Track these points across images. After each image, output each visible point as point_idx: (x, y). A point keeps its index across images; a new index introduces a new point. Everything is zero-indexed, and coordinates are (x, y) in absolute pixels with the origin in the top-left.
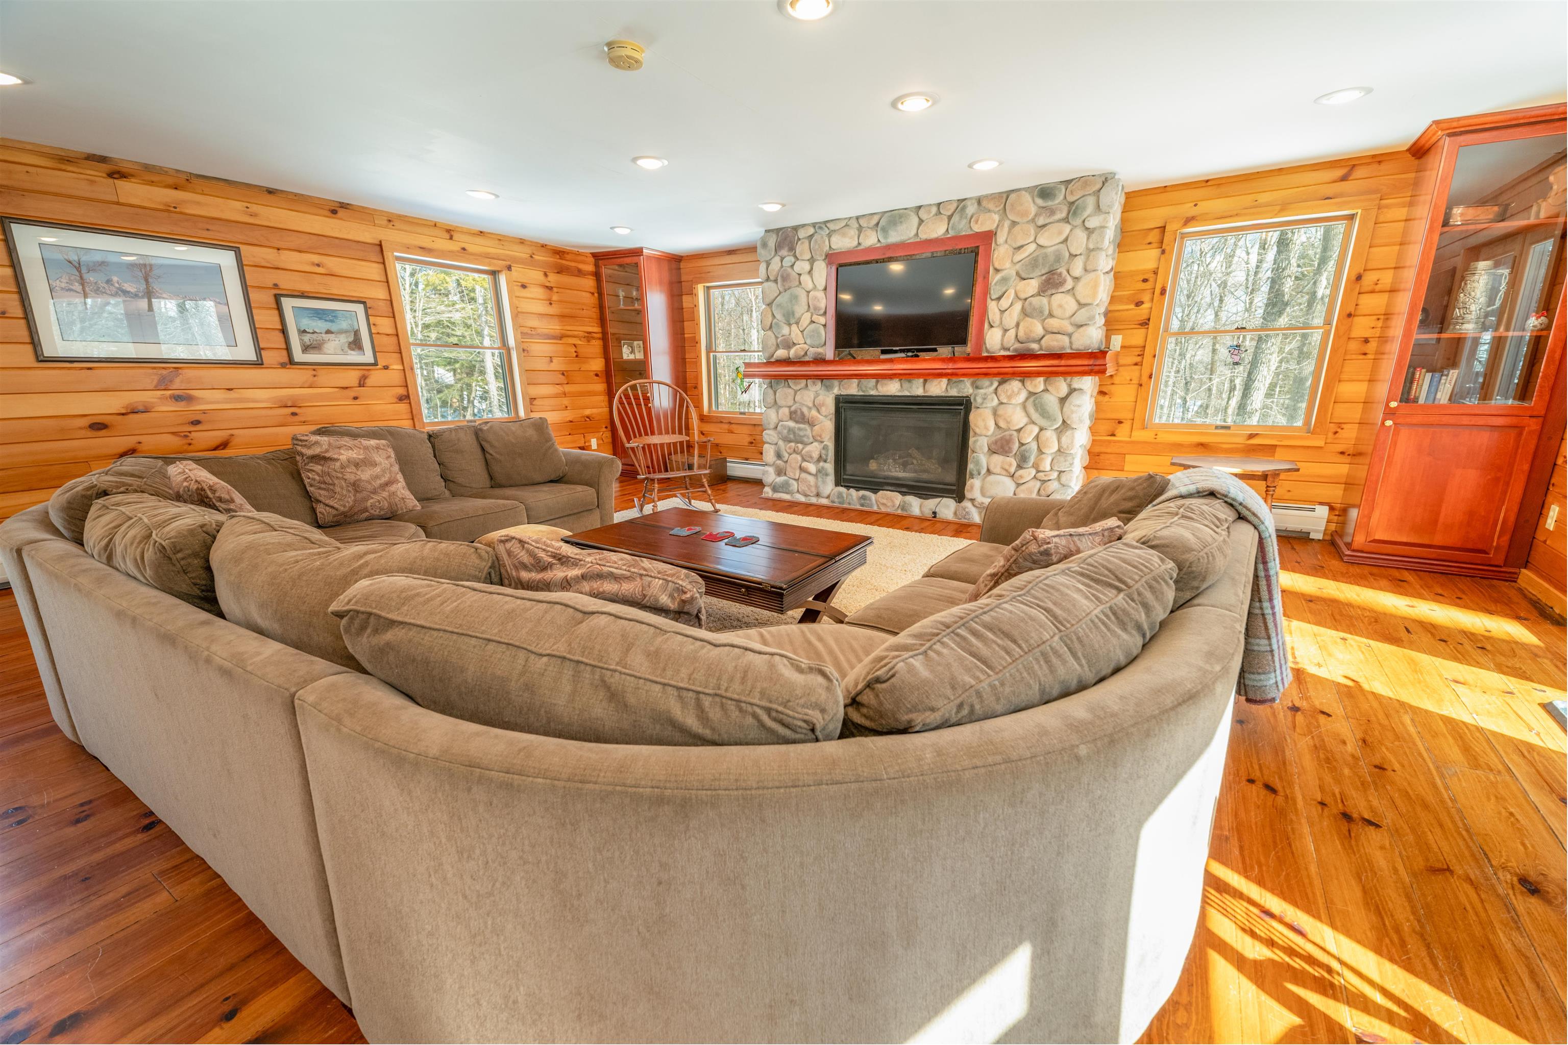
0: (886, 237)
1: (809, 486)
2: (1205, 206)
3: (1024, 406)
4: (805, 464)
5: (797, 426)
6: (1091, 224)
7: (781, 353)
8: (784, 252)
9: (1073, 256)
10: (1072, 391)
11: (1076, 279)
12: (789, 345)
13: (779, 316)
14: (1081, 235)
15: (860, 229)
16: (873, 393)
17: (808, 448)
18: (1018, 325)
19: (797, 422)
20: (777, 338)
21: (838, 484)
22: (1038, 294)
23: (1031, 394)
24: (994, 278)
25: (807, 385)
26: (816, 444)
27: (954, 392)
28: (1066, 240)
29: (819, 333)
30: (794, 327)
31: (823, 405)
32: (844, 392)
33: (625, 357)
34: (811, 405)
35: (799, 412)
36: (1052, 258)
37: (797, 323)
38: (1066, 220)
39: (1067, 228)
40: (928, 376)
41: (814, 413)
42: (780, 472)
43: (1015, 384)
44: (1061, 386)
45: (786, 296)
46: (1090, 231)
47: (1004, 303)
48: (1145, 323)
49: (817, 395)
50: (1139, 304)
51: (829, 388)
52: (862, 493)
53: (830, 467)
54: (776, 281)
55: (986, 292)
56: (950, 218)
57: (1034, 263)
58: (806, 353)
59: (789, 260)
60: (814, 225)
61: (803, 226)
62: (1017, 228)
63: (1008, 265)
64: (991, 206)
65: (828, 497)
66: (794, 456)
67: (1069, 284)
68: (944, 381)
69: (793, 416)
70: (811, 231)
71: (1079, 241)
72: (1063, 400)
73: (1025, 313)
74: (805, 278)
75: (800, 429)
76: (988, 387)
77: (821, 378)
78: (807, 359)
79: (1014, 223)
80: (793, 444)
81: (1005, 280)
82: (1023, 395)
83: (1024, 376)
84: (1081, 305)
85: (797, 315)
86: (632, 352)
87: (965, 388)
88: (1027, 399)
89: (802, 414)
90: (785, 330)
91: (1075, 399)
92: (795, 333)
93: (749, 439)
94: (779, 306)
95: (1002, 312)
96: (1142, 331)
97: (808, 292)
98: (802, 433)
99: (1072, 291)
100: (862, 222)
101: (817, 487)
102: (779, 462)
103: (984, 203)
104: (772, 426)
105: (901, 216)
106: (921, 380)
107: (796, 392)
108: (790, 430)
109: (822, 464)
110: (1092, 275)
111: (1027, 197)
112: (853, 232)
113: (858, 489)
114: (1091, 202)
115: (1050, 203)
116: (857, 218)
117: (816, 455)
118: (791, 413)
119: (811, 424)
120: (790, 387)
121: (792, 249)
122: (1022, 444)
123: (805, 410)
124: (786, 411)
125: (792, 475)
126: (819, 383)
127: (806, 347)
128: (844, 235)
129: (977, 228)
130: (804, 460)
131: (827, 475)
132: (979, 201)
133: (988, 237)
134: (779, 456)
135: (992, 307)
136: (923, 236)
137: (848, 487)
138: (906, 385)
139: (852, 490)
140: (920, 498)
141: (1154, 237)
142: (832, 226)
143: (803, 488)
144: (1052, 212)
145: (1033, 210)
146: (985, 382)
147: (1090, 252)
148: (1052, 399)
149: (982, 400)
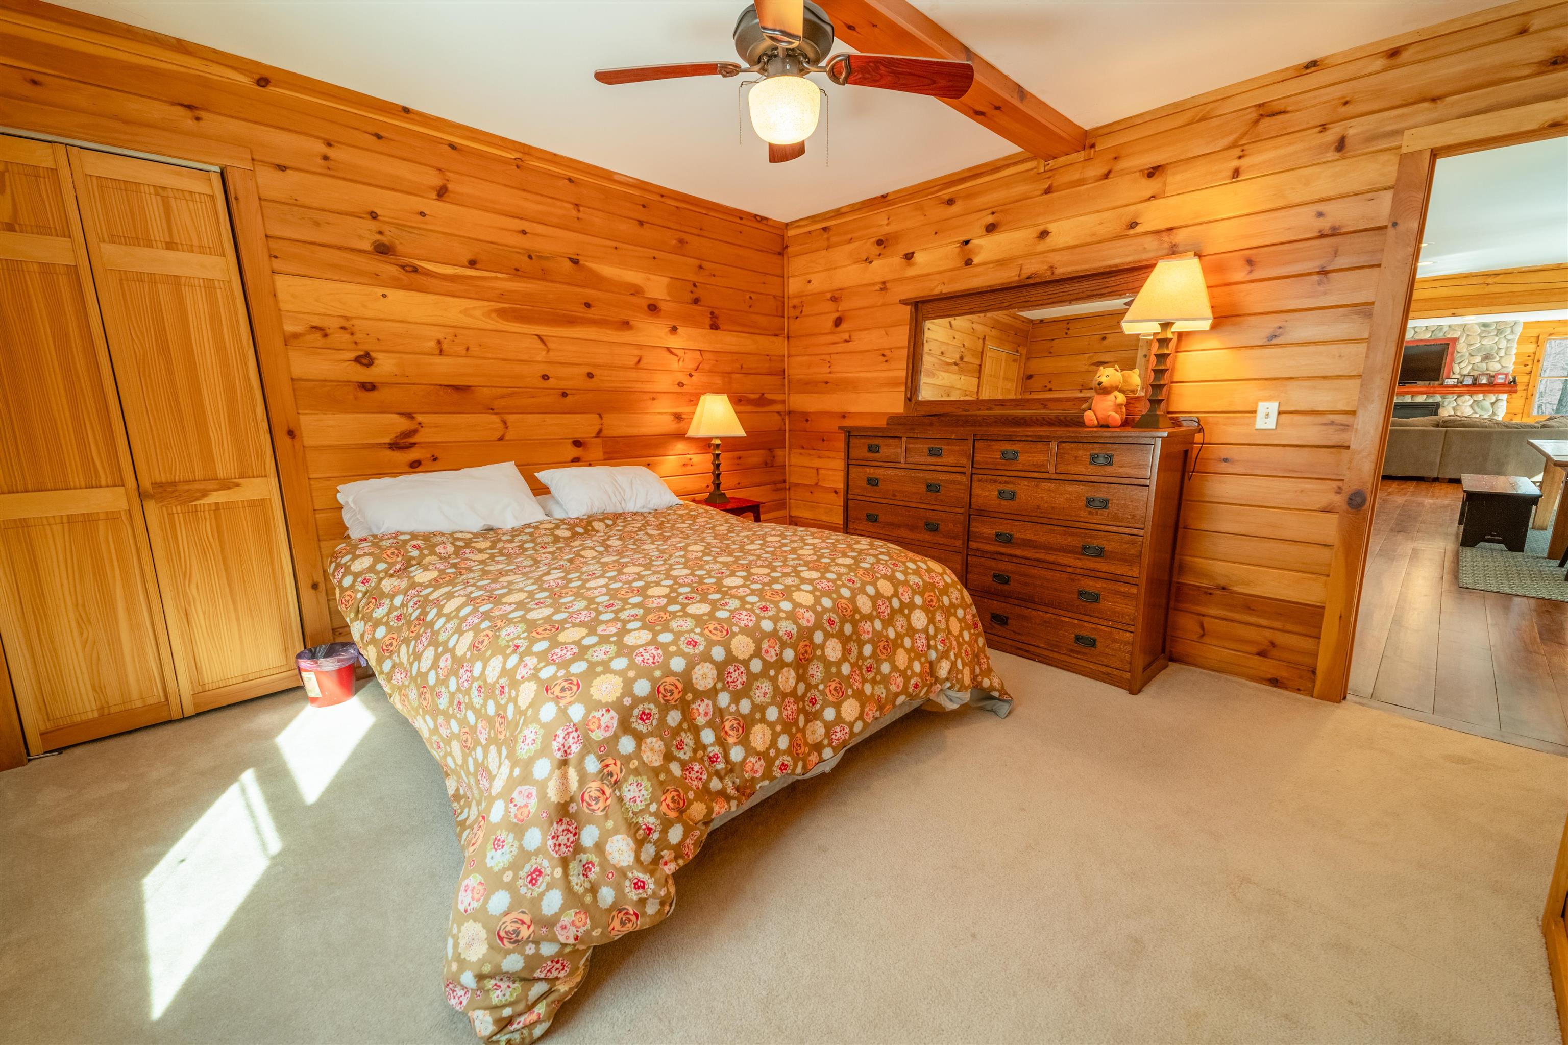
2: (1557, 330)
3: (1471, 406)
6: (1509, 337)
9: (1499, 349)
10: (1497, 400)
11: (1501, 357)
14: (1505, 341)
22: (1481, 362)
23: (1475, 401)
24: (1457, 356)
27: (1431, 400)
28: (1496, 342)
36: (1488, 349)
38: (1496, 335)
39: (1497, 339)
40: (1413, 394)
43: (1467, 397)
44: (1492, 398)
46: (1508, 341)
47: (1462, 365)
48: (1530, 373)
50: (1526, 365)
55: (1453, 360)
56: (1433, 332)
57: (1479, 349)
62: (1470, 338)
63: (1465, 350)
64: (1456, 328)
67: (1498, 359)
71: (1503, 344)
72: (1493, 404)
73: (1472, 369)
76: (1451, 398)
79: (1468, 336)
81: (1462, 356)
82: (1471, 401)
83: (1471, 394)
87: (1438, 398)
88: (1473, 402)
91: (1499, 404)
95: (1461, 369)
96: (1528, 376)
99: (1499, 362)
103: (1453, 327)
110: (1508, 355)
111: (1477, 327)
114: (1509, 331)
129: (1449, 336)
132: (1450, 326)
133: (1455, 340)
135: (1454, 365)
136: (1417, 337)
141: (1534, 340)
144: (1489, 332)
145: (1479, 331)
146: (1450, 396)
147: (1507, 348)
148: (1487, 404)
149: (1446, 403)
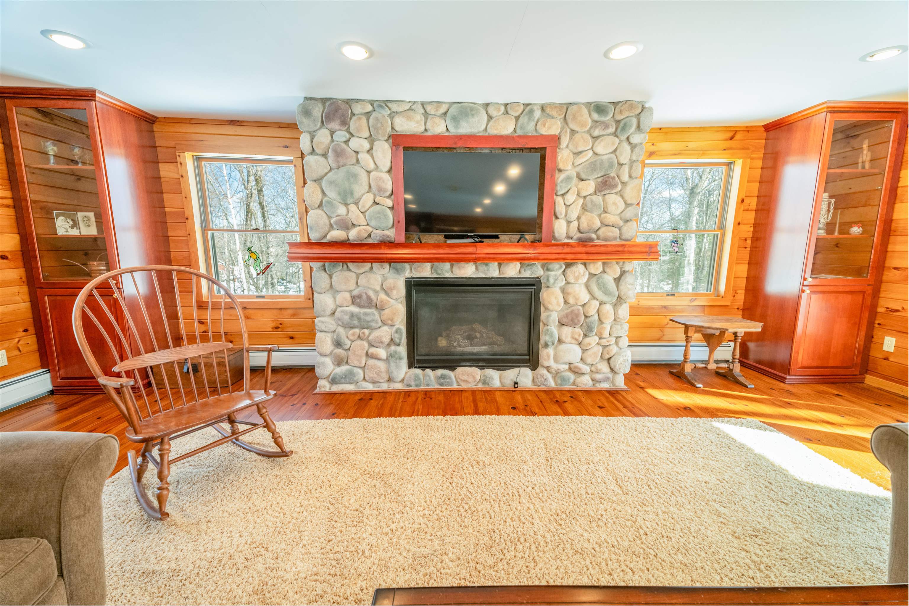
0: (456, 127)
1: (379, 373)
2: (659, 146)
3: (587, 285)
4: (372, 350)
5: (362, 311)
6: (634, 140)
7: (337, 234)
8: (335, 125)
9: (621, 164)
10: (624, 273)
11: (624, 183)
12: (347, 226)
13: (332, 194)
14: (629, 148)
15: (426, 114)
16: (448, 275)
17: (375, 334)
18: (578, 218)
19: (360, 306)
20: (329, 217)
21: (411, 365)
22: (595, 193)
23: (592, 275)
24: (560, 177)
25: (372, 268)
26: (385, 328)
27: (527, 274)
28: (615, 151)
29: (386, 215)
30: (353, 208)
31: (392, 289)
32: (416, 275)
33: (61, 232)
34: (378, 288)
35: (364, 297)
36: (607, 165)
37: (356, 203)
38: (615, 134)
39: (616, 141)
40: (499, 259)
41: (382, 296)
42: (339, 362)
43: (580, 267)
45: (342, 173)
46: (633, 147)
47: (568, 199)
49: (385, 278)
51: (398, 271)
52: (440, 372)
53: (402, 350)
54: (325, 155)
56: (517, 118)
57: (593, 166)
58: (369, 236)
59: (341, 135)
60: (372, 102)
61: (358, 101)
62: (576, 137)
63: (570, 167)
64: (554, 113)
65: (402, 381)
66: (359, 342)
67: (619, 187)
68: (518, 265)
69: (355, 300)
70: (369, 108)
71: (625, 153)
72: (616, 280)
73: (584, 208)
74: (364, 157)
75: (365, 314)
76: (557, 268)
77: (391, 261)
78: (370, 241)
79: (573, 132)
80: (357, 331)
81: (569, 179)
82: (588, 275)
83: (585, 260)
84: (628, 205)
85: (357, 195)
86: (75, 224)
87: (537, 270)
88: (588, 280)
89: (369, 298)
90: (342, 210)
91: (628, 279)
92: (354, 214)
93: (273, 324)
94: (331, 183)
95: (567, 206)
97: (369, 172)
98: (368, 318)
99: (621, 193)
100: (429, 108)
101: (388, 371)
102: (339, 351)
103: (548, 110)
104: (328, 312)
105: (472, 109)
106: (496, 264)
107: (358, 276)
108: (352, 316)
109: (393, 348)
110: (636, 181)
111: (585, 111)
112: (419, 117)
113: (434, 368)
114: (634, 122)
115: (603, 119)
116: (423, 104)
117: (387, 340)
118: (353, 298)
119: (380, 308)
120: (350, 270)
121: (344, 123)
122: (586, 317)
123: (371, 294)
124: (347, 295)
125: (357, 363)
126: (387, 265)
127: (370, 229)
128: (409, 118)
129: (544, 131)
130: (371, 345)
131: (400, 359)
132: (543, 108)
133: (556, 139)
134: (338, 344)
135: (559, 200)
136: (492, 131)
137: (423, 368)
138: (482, 268)
139: (428, 371)
140: (498, 370)
142: (394, 107)
143: (370, 374)
144: (607, 127)
145: (589, 122)
146: (556, 265)
147: (632, 162)
148: (609, 279)
149: (552, 280)
